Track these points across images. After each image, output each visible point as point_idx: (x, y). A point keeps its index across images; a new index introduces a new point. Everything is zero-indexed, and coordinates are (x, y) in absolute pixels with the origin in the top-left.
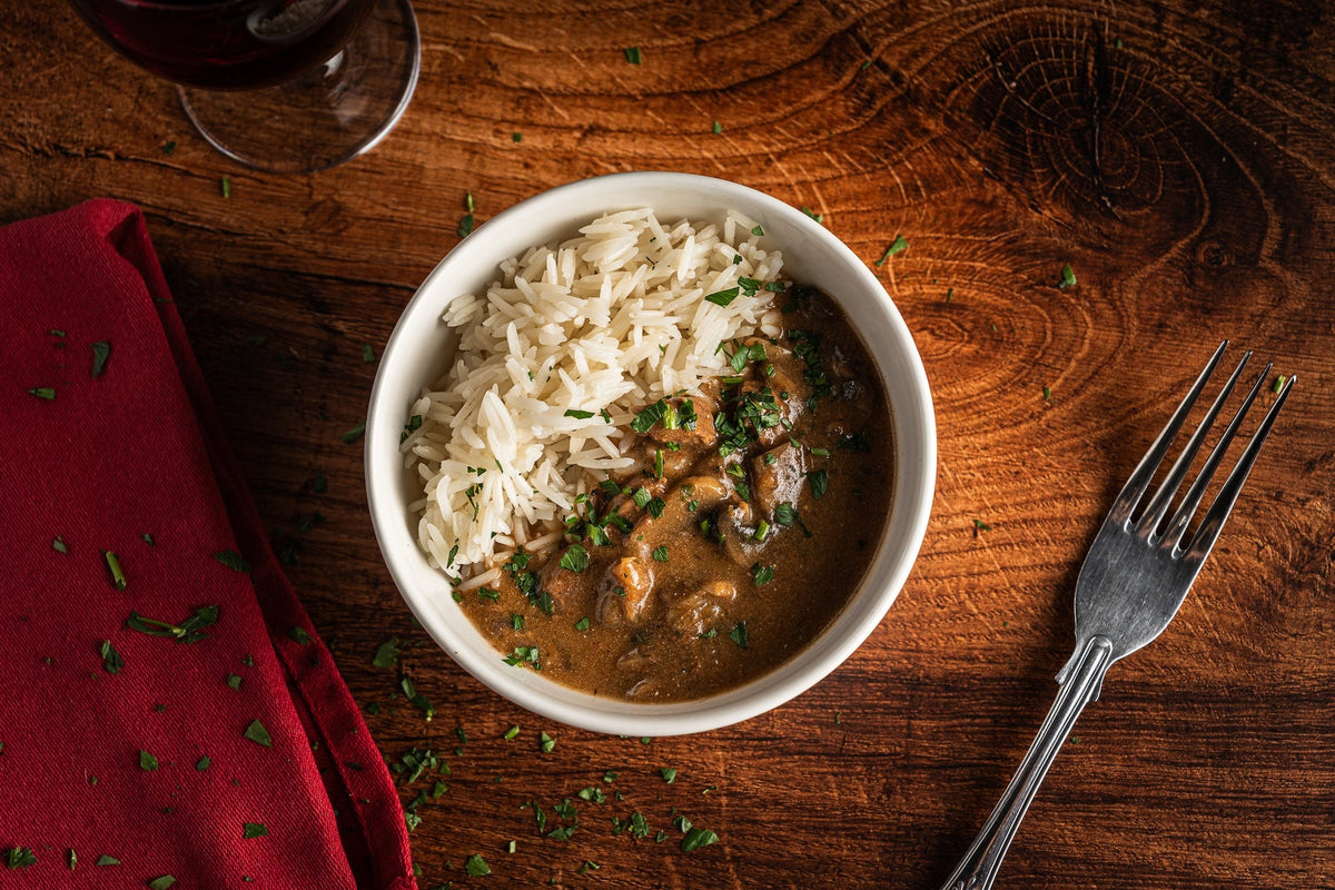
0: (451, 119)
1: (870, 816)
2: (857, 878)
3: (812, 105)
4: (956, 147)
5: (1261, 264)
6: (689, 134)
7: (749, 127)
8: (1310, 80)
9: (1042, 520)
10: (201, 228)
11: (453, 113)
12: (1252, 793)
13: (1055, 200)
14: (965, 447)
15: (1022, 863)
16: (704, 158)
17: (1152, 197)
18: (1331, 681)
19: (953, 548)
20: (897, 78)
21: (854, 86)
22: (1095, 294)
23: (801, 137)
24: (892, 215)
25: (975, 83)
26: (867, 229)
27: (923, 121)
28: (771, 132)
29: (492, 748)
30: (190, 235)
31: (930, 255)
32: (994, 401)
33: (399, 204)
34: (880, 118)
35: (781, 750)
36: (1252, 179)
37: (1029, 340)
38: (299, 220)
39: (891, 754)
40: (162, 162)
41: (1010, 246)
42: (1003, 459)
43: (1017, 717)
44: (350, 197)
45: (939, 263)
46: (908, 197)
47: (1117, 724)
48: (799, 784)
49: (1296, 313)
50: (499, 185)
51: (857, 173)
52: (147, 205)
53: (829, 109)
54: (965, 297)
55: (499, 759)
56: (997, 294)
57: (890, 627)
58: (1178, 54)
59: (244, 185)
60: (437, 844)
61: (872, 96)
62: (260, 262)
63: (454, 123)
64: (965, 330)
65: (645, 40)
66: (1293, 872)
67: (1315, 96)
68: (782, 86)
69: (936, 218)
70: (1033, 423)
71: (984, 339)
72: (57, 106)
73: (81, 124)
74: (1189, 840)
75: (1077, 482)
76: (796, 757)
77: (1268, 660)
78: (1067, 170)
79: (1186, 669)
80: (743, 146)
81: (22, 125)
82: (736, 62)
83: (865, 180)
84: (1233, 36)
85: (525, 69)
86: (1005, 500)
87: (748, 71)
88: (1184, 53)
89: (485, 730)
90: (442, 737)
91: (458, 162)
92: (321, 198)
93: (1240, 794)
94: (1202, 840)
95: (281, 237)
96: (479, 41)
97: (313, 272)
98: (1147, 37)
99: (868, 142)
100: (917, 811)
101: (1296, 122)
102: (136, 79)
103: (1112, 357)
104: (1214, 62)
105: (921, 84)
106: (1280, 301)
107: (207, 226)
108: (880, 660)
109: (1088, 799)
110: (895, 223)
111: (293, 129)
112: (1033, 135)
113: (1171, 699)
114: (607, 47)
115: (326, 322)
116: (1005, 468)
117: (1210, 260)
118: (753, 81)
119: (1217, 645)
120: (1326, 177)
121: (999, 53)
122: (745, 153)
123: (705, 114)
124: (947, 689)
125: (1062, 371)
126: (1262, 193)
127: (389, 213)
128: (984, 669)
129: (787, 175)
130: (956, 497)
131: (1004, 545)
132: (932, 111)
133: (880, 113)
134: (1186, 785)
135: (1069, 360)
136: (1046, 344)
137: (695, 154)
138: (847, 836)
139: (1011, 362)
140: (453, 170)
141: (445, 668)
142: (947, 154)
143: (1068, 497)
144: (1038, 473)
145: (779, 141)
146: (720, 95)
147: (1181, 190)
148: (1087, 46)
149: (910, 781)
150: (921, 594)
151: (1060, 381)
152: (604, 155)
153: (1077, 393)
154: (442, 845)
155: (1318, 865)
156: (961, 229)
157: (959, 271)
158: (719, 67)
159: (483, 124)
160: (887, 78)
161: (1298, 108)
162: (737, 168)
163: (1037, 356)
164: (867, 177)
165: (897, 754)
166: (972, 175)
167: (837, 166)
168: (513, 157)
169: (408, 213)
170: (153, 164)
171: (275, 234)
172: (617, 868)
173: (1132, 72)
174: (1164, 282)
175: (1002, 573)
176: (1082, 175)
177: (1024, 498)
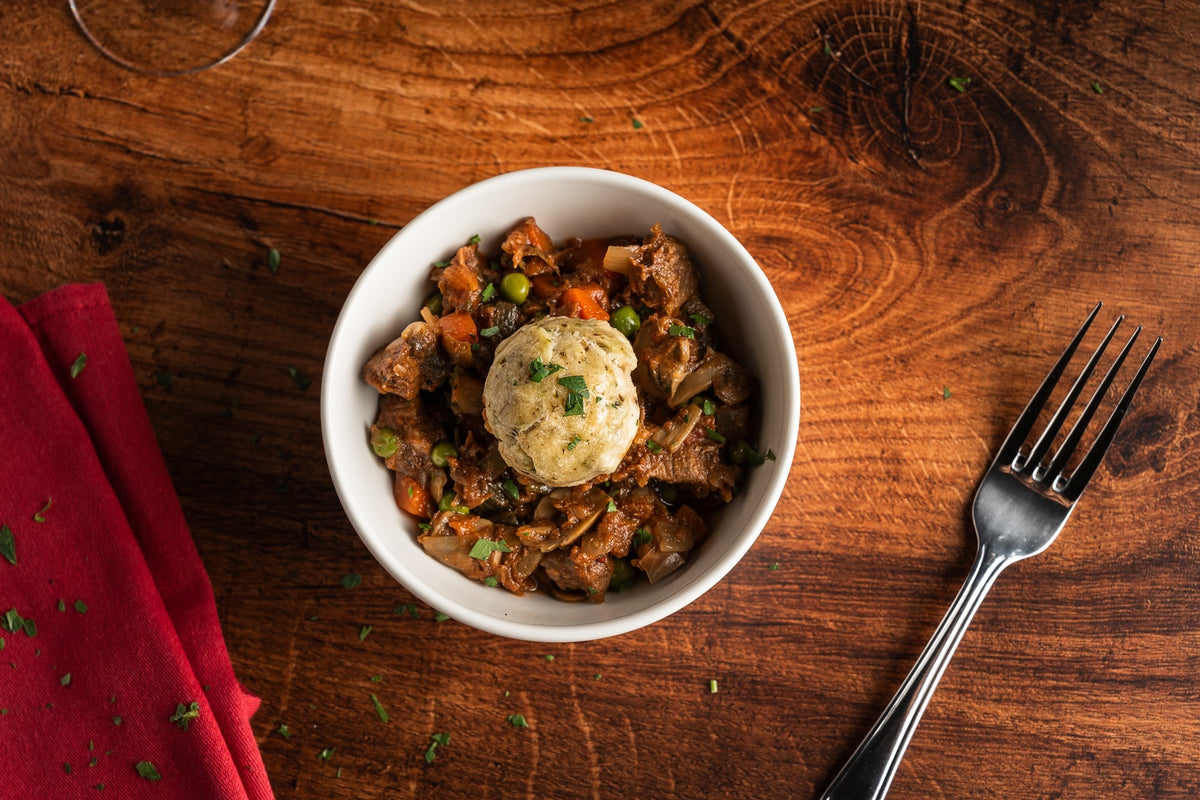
0: (366, 70)
1: (693, 664)
2: (682, 715)
3: (668, 67)
4: (788, 106)
5: (1041, 211)
6: (564, 89)
7: (615, 84)
8: (1089, 57)
9: (848, 421)
10: (154, 157)
11: (367, 66)
12: (1016, 654)
13: (870, 152)
15: (820, 707)
16: (576, 110)
17: (952, 152)
18: (1085, 562)
20: (741, 46)
21: (704, 52)
22: (900, 232)
23: (658, 93)
24: (732, 161)
25: (805, 52)
26: (710, 173)
27: (761, 83)
28: (633, 89)
30: (144, 162)
31: (762, 196)
32: (812, 319)
33: (319, 140)
34: (725, 79)
36: (1037, 139)
37: (843, 270)
38: (236, 152)
39: (713, 613)
40: (123, 100)
41: (830, 190)
42: (817, 368)
43: (820, 584)
44: (277, 133)
45: (770, 203)
46: (746, 146)
47: (904, 593)
49: (1069, 252)
50: (403, 127)
51: (704, 125)
52: (109, 136)
53: (683, 71)
54: (791, 232)
55: (386, 606)
56: (818, 230)
58: (978, 32)
59: (191, 121)
60: (331, 675)
61: (719, 60)
62: (201, 186)
63: (368, 74)
64: (789, 259)
65: (531, 8)
66: (1047, 721)
67: (1092, 70)
68: (644, 51)
69: (770, 165)
70: (844, 339)
71: (805, 268)
72: (37, 52)
73: (57, 66)
74: (961, 692)
75: (879, 389)
78: (880, 127)
80: (609, 100)
81: (7, 67)
82: (607, 29)
83: (710, 132)
84: (1026, 17)
85: (429, 30)
86: (818, 404)
87: (616, 37)
88: (984, 31)
91: (369, 107)
92: (254, 134)
93: (1005, 655)
94: (972, 693)
95: (220, 166)
96: (391, 6)
97: (245, 194)
98: (952, 17)
99: (715, 100)
100: (734, 661)
101: (1076, 91)
102: (103, 30)
103: (913, 285)
104: (1009, 39)
105: (760, 52)
106: (1056, 241)
107: (159, 155)
109: (877, 655)
110: (734, 168)
111: (234, 76)
112: (854, 97)
114: (499, 13)
115: (255, 237)
116: (818, 376)
117: (998, 207)
118: (620, 45)
120: (1098, 138)
121: (827, 27)
122: (610, 105)
123: (579, 72)
124: (763, 559)
125: (869, 296)
126: (1044, 151)
127: (310, 148)
128: (794, 544)
129: (645, 125)
131: (816, 440)
132: (769, 74)
133: (725, 75)
135: (876, 287)
136: (857, 274)
137: (568, 106)
138: (674, 680)
139: (827, 288)
140: (366, 113)
141: (341, 529)
142: (780, 112)
143: (871, 402)
144: (845, 381)
145: (640, 97)
146: (592, 56)
147: (977, 147)
148: (902, 24)
149: (728, 636)
151: (867, 305)
152: (492, 104)
153: (881, 315)
154: (334, 677)
155: (1069, 716)
156: (790, 175)
157: (787, 210)
158: (591, 33)
159: (393, 76)
160: (732, 45)
161: (1078, 80)
162: (604, 118)
163: (851, 283)
164: (713, 129)
165: (718, 612)
166: (801, 129)
167: (688, 119)
168: (416, 104)
169: (326, 148)
170: (116, 102)
171: (215, 163)
172: (481, 700)
173: (939, 46)
174: (959, 224)
175: (812, 464)
176: (893, 131)
177: (834, 402)
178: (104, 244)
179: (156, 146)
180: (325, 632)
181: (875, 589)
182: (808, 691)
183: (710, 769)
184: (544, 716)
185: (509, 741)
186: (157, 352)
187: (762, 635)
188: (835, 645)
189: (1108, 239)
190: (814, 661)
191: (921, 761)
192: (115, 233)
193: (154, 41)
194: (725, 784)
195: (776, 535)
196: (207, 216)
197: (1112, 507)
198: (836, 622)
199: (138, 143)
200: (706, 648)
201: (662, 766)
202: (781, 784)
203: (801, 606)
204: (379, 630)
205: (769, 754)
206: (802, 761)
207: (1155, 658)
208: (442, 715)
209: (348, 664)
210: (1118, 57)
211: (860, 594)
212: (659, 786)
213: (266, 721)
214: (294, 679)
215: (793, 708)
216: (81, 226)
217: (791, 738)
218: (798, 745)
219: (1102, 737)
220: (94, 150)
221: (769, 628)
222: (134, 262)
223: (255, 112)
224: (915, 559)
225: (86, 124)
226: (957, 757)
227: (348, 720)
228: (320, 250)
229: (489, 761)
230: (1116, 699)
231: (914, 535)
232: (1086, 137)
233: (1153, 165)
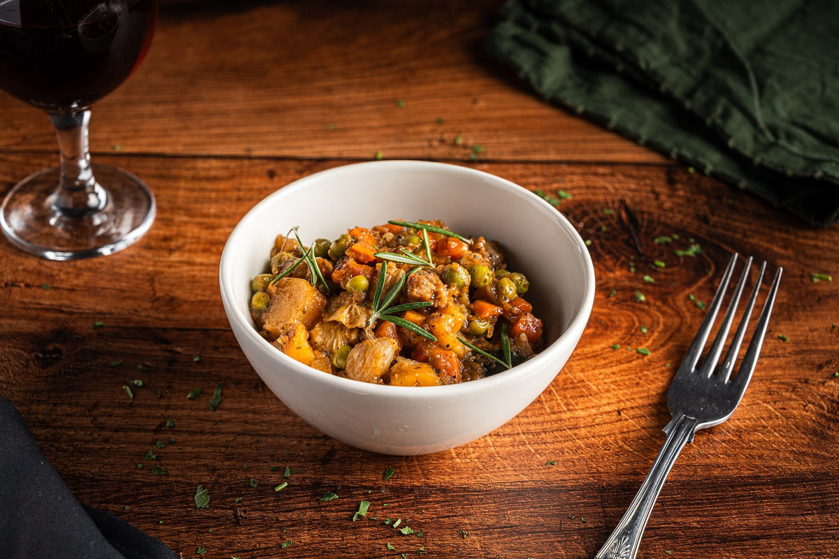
13: (621, 267)
14: (600, 374)
17: (679, 262)
19: (607, 421)
22: (658, 303)
29: (309, 550)
30: (75, 316)
32: (612, 352)
35: (518, 532)
37: (625, 325)
38: (149, 305)
39: (594, 528)
40: (55, 285)
42: (626, 378)
43: (677, 500)
44: (178, 293)
48: (535, 549)
52: (46, 305)
56: (599, 307)
57: (577, 463)
59: (110, 293)
62: (122, 325)
70: (639, 361)
71: (597, 326)
73: (3, 273)
74: (817, 554)
76: (530, 535)
77: (832, 458)
78: (623, 255)
79: (781, 467)
86: (634, 396)
89: (302, 541)
90: (270, 547)
92: (161, 295)
94: (827, 554)
95: (136, 313)
97: (157, 326)
103: (679, 328)
104: (694, 210)
107: (87, 312)
108: (574, 480)
109: (741, 539)
111: (142, 268)
113: (776, 482)
115: (169, 348)
116: (628, 382)
119: (797, 454)
124: (624, 490)
125: (650, 336)
127: (206, 298)
130: (601, 397)
131: (640, 418)
134: (804, 525)
135: (653, 332)
136: (636, 326)
139: (617, 335)
141: (268, 510)
144: (650, 382)
148: (619, 209)
150: (593, 445)
151: (650, 341)
153: (663, 346)
163: (632, 332)
165: (599, 527)
170: (51, 287)
171: (132, 312)
173: (648, 217)
174: (699, 296)
175: (643, 430)
177: (645, 395)
178: (45, 363)
179: (84, 308)
181: (720, 499)
186: (95, 419)
188: (704, 537)
189: (807, 294)
190: (690, 549)
192: (54, 356)
195: (631, 474)
196: (129, 341)
198: (698, 522)
199: (70, 307)
203: (666, 515)
211: (711, 503)
216: (26, 355)
220: (35, 313)
222: (71, 371)
223: (160, 284)
224: (745, 477)
225: (27, 300)
228: (221, 350)
231: (738, 464)
232: (767, 249)
233: (819, 258)
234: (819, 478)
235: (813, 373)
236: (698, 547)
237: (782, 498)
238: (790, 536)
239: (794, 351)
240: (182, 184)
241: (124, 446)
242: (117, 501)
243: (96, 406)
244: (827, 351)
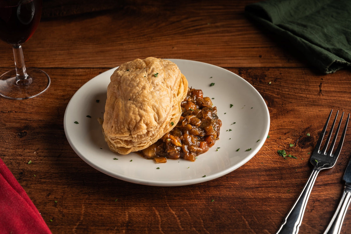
178: (21, 136)
179: (35, 119)
180: (93, 202)
181: (247, 176)
182: (235, 197)
183: (212, 217)
184: (161, 212)
185: (151, 218)
187: (219, 188)
188: (240, 187)
189: (283, 110)
190: (235, 191)
191: (272, 208)
192: (24, 134)
193: (33, 102)
194: (217, 219)
196: (50, 129)
197: (304, 154)
198: (238, 183)
199: (30, 118)
200: (204, 192)
201: (198, 218)
202: (234, 217)
204: (108, 199)
205: (228, 211)
206: (238, 212)
207: (327, 180)
208: (130, 215)
209: (100, 207)
210: (274, 83)
211: (243, 177)
212: (198, 222)
213: (77, 222)
214: (84, 213)
215: (232, 201)
216: (15, 134)
217: (234, 207)
218: (236, 209)
219: (320, 197)
220: (18, 121)
221: (220, 187)
222: (30, 139)
224: (256, 169)
225: (15, 117)
226: (282, 205)
227: (102, 219)
229: (146, 223)
230: (320, 189)
231: (254, 165)
232: (271, 95)
233: (289, 98)
234: (281, 169)
235: (283, 136)
236: (238, 191)
237: (268, 175)
238: (269, 187)
239: (277, 129)
240: (69, 78)
241: (47, 162)
242: (44, 178)
243: (38, 149)
244: (288, 128)
